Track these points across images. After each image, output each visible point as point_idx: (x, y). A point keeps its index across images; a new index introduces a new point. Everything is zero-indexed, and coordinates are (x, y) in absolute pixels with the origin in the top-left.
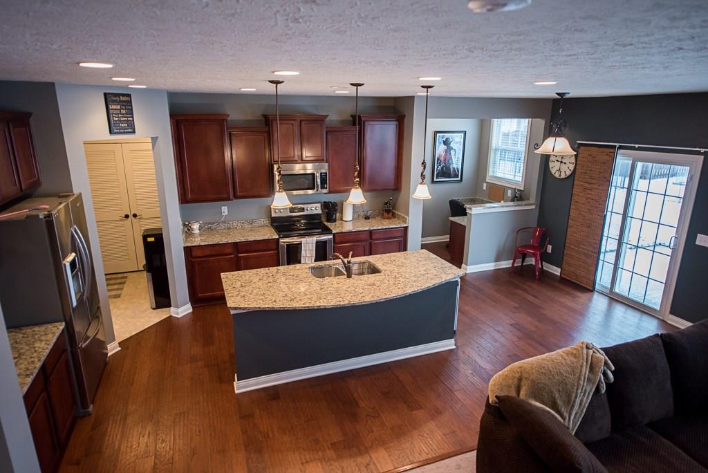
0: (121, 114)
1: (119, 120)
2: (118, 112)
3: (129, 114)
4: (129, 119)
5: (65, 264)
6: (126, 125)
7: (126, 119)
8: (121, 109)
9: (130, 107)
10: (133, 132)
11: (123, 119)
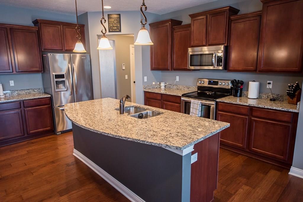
0: (114, 23)
1: (113, 26)
2: (113, 22)
3: (119, 23)
4: (118, 25)
5: (53, 75)
6: (116, 28)
7: (116, 25)
8: (114, 21)
9: (119, 20)
10: (120, 31)
11: (115, 25)
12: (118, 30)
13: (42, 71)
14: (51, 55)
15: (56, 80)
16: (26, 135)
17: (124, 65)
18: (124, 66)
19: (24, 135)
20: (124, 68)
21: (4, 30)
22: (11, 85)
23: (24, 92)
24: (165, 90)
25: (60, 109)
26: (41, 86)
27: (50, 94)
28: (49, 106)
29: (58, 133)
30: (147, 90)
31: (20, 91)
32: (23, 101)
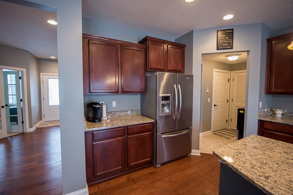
0: (225, 39)
1: (223, 43)
2: (223, 38)
3: (231, 39)
4: (230, 41)
5: (160, 96)
6: (227, 45)
7: (228, 42)
8: (225, 37)
9: (232, 35)
10: (232, 48)
11: (226, 42)
12: (229, 47)
13: (144, 92)
14: (159, 73)
15: (162, 102)
16: (126, 168)
17: (208, 88)
18: (208, 90)
19: (124, 168)
20: (208, 91)
21: (115, 47)
22: (113, 106)
23: (124, 114)
24: (282, 118)
25: (163, 136)
26: (138, 107)
27: (153, 119)
28: (152, 132)
29: (157, 166)
30: (263, 119)
31: (121, 112)
32: (127, 127)
